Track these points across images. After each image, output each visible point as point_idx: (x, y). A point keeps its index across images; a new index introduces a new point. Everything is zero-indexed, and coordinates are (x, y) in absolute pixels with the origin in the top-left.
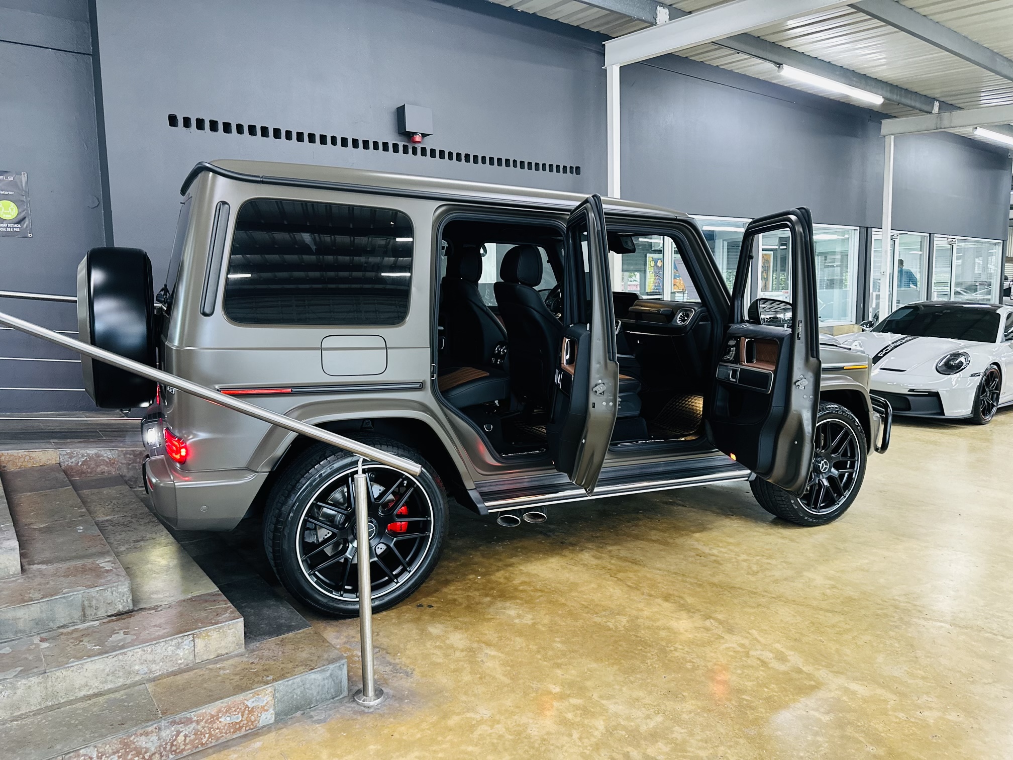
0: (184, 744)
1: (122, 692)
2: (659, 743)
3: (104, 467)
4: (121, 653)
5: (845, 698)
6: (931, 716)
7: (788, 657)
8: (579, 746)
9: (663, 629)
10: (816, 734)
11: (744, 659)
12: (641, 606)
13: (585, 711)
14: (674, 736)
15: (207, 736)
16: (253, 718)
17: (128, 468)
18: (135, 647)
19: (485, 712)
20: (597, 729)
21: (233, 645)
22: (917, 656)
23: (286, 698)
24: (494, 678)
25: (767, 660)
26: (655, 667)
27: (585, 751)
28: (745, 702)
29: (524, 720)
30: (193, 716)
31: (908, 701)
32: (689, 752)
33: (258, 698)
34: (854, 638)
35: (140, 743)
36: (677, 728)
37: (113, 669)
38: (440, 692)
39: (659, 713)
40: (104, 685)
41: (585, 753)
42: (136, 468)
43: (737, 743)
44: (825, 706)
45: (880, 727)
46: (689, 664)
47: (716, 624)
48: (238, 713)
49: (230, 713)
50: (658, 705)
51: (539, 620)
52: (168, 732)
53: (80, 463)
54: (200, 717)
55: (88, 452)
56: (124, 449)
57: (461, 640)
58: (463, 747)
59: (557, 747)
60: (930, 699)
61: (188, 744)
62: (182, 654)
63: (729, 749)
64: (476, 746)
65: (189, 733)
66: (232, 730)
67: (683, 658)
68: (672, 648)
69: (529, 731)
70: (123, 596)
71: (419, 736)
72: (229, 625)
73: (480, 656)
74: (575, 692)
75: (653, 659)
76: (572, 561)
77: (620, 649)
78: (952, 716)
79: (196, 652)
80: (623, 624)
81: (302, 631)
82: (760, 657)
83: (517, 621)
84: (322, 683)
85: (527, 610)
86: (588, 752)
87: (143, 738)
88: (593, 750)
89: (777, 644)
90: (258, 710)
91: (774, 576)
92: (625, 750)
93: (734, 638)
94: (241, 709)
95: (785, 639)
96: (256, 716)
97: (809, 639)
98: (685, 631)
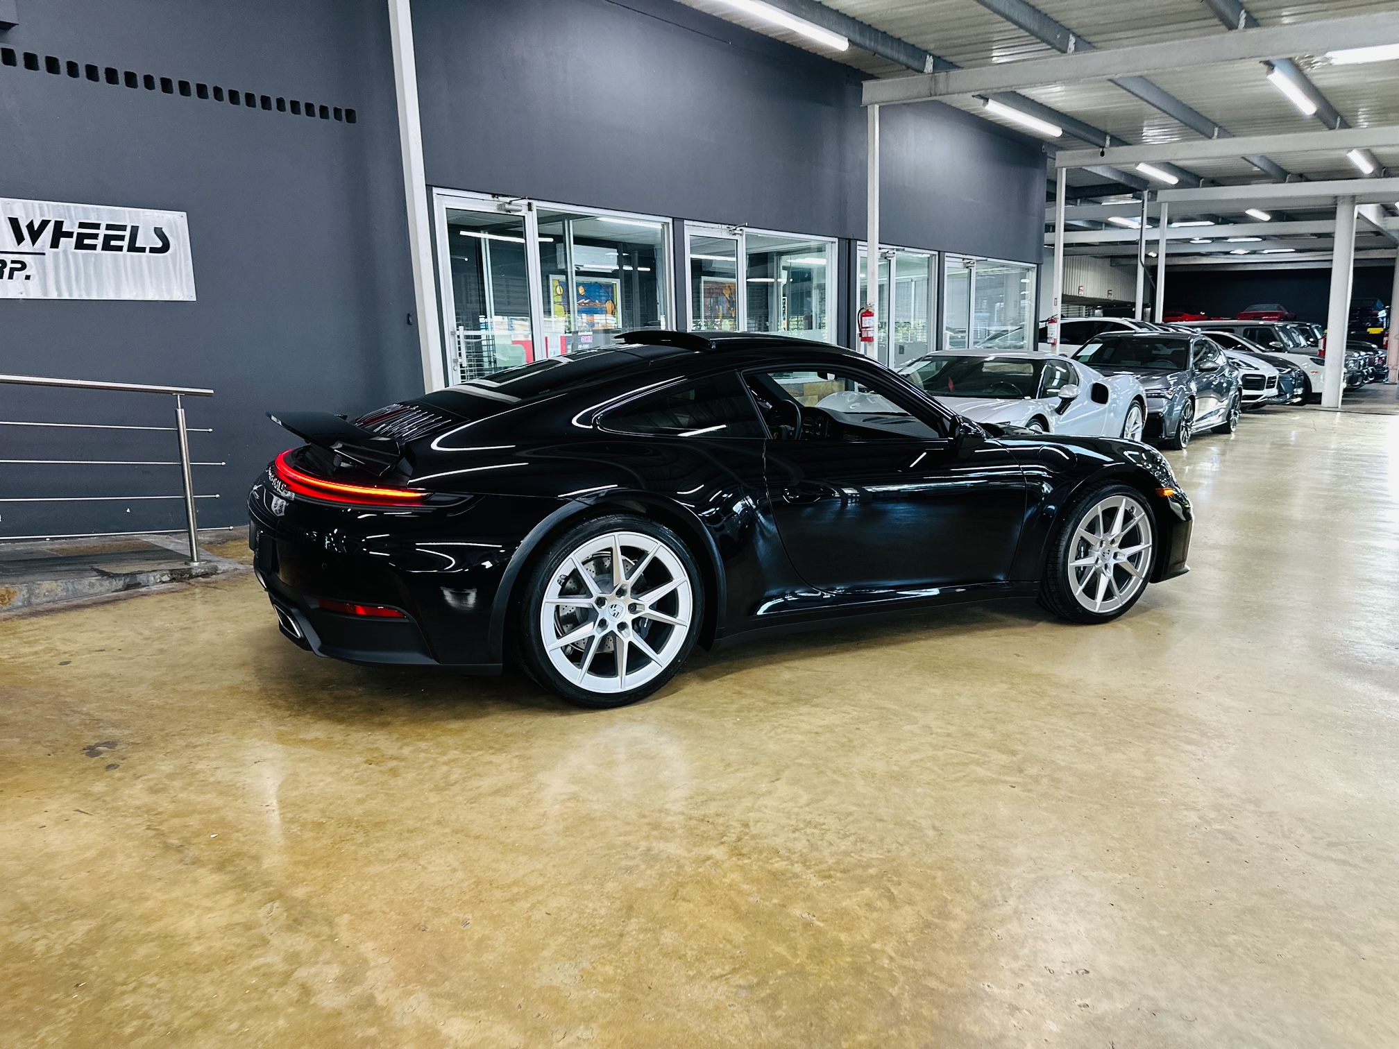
9: (152, 940)
22: (627, 929)
25: (317, 987)
34: (533, 906)
46: (135, 1023)
47: (280, 910)
60: (586, 1034)
67: (134, 1009)
68: (131, 987)
80: (71, 939)
82: (310, 980)
89: (368, 944)
91: (478, 788)
93: (291, 940)
95: (395, 928)
97: (446, 921)
98: (198, 938)
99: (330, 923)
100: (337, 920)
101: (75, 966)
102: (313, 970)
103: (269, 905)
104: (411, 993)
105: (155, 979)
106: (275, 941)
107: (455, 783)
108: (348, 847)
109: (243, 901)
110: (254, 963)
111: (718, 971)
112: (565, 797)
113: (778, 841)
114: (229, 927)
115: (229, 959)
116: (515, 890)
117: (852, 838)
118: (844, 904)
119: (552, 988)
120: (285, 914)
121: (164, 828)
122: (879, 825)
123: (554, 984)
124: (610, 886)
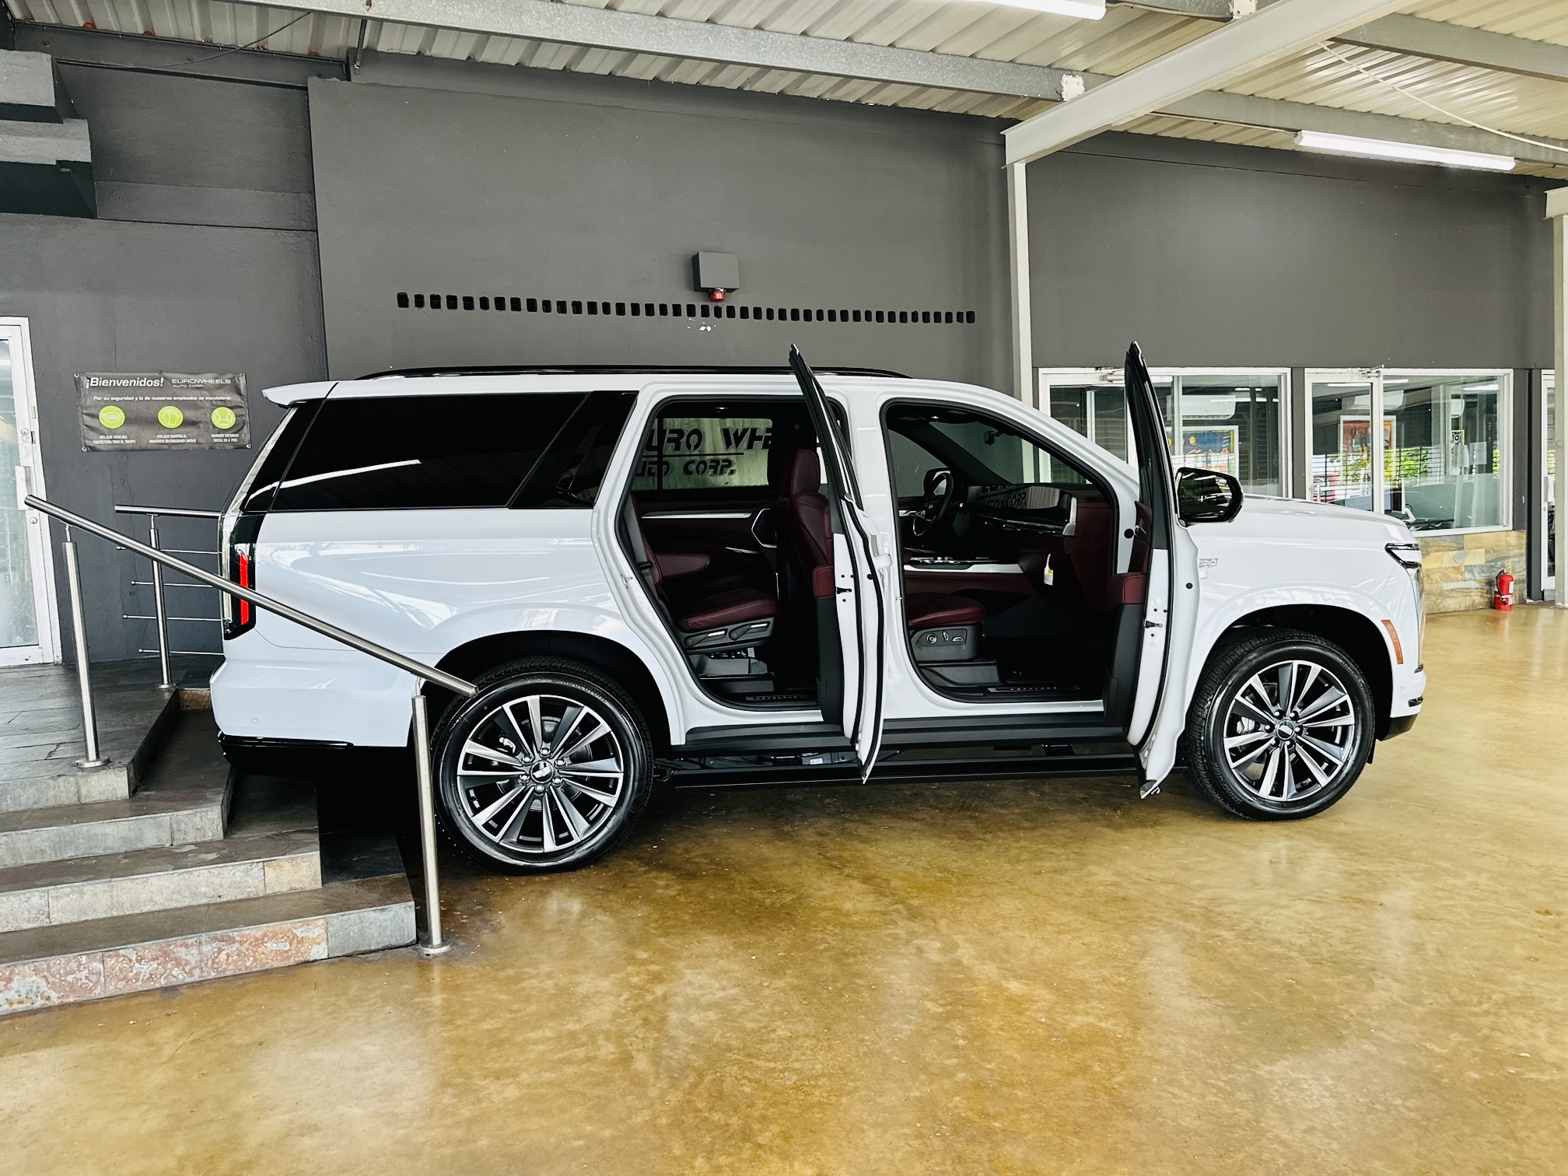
5: (984, 994)
6: (1080, 1021)
7: (959, 949)
8: (619, 1006)
10: (908, 1022)
11: (898, 945)
13: (656, 978)
15: (251, 959)
16: (303, 949)
19: (546, 969)
21: (308, 880)
23: (340, 933)
25: (927, 950)
26: (779, 945)
27: (622, 1010)
28: (852, 985)
29: (582, 979)
30: (236, 936)
31: (1067, 1004)
33: (308, 928)
35: (180, 954)
37: (178, 887)
47: (902, 910)
48: (286, 941)
49: (276, 940)
50: (746, 979)
51: (686, 892)
52: (209, 947)
54: (244, 938)
57: (579, 904)
58: (495, 995)
62: (250, 882)
63: (786, 1024)
64: (510, 995)
65: (231, 952)
66: (279, 958)
67: (822, 939)
68: (820, 929)
69: (578, 989)
70: (213, 823)
72: (303, 857)
73: (591, 921)
74: (661, 959)
75: (785, 937)
77: (756, 924)
78: (1108, 1024)
79: (267, 882)
81: (392, 875)
83: (660, 891)
84: (385, 924)
85: (682, 881)
87: (183, 949)
89: (959, 936)
90: (309, 941)
93: (910, 925)
94: (289, 937)
95: (977, 931)
96: (305, 947)
97: (1010, 934)
98: (855, 913)
99: (934, 921)
100: (939, 920)
101: (789, 914)
102: (924, 942)
103: (896, 905)
104: (985, 964)
105: (832, 928)
106: (900, 924)
107: (1024, 861)
108: (946, 884)
109: (880, 901)
110: (889, 931)
112: (1108, 883)
113: (1283, 936)
114: (873, 912)
115: (872, 927)
116: (1062, 927)
119: (1079, 979)
120: (906, 912)
121: (828, 855)
123: (1082, 978)
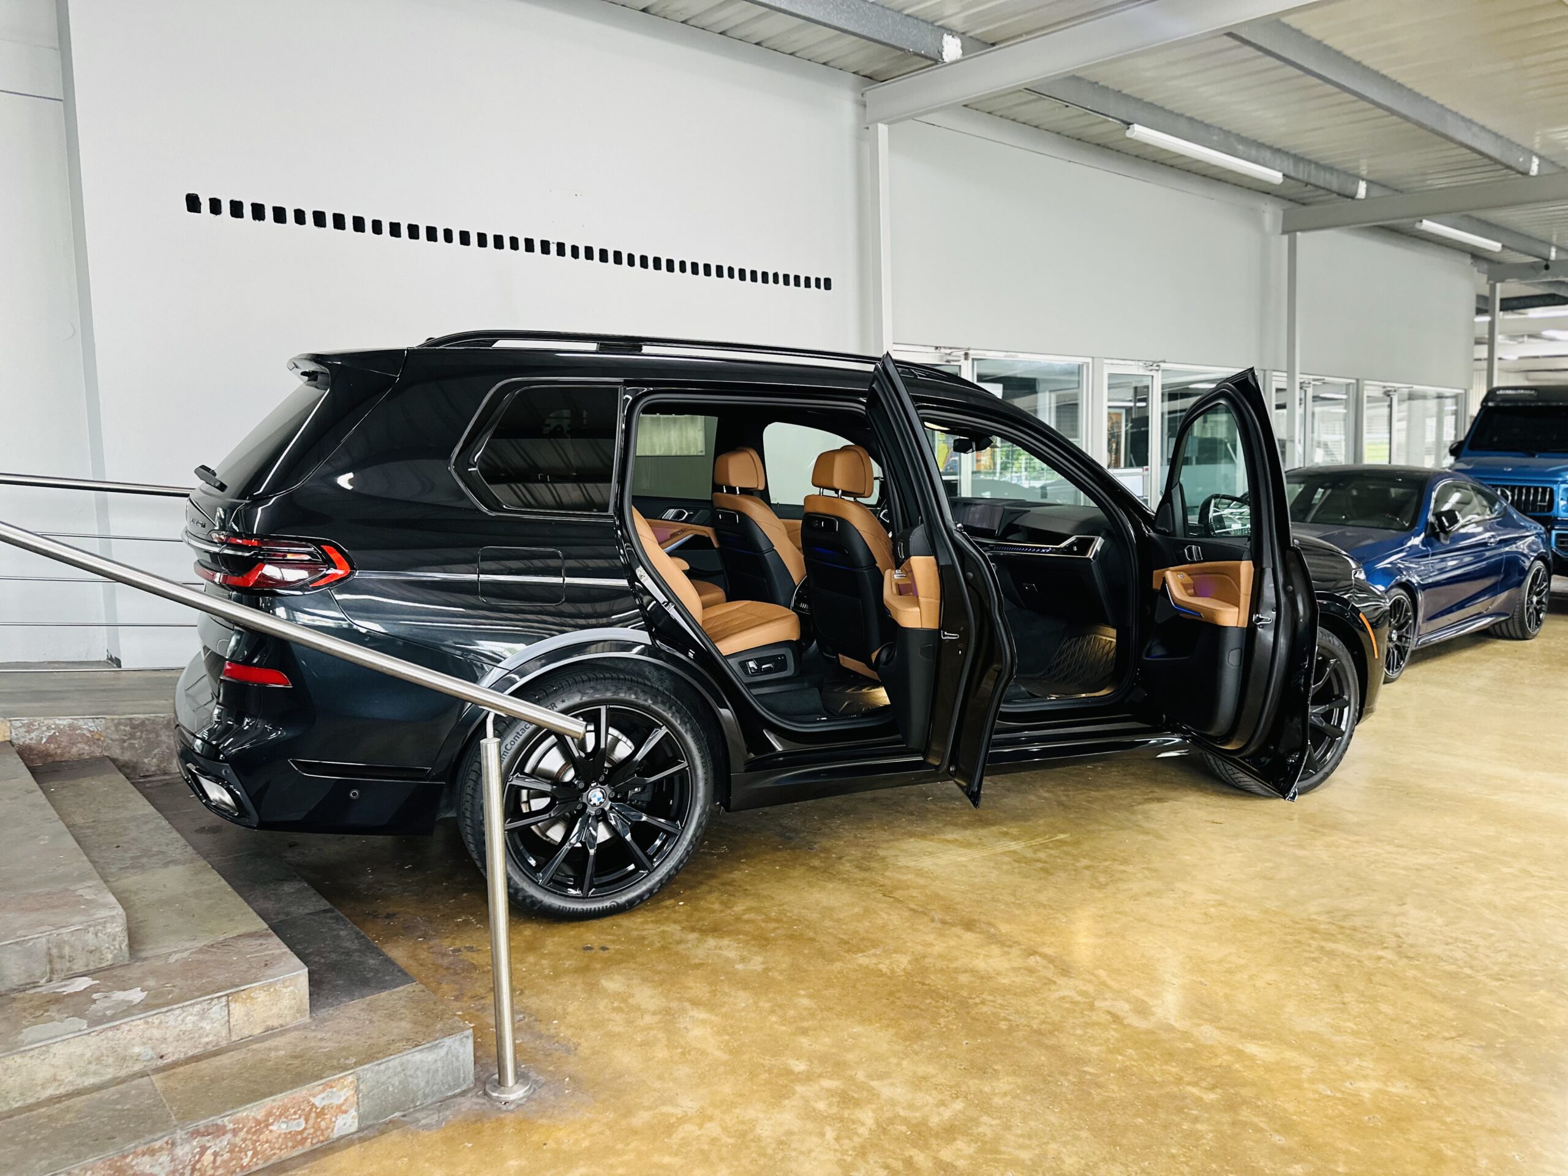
0: (212, 1168)
1: (112, 1089)
2: (959, 1142)
3: (83, 746)
4: (110, 1028)
5: (1237, 1066)
6: (1366, 1089)
7: (1153, 1009)
8: (835, 1150)
9: (964, 972)
10: (1196, 1120)
11: (1086, 1013)
12: (930, 938)
13: (846, 1099)
14: (980, 1130)
15: (250, 1153)
16: (323, 1124)
17: (123, 748)
18: (134, 1018)
19: (690, 1104)
20: (863, 1124)
21: (292, 1012)
22: (1346, 1000)
23: (375, 1091)
24: (703, 1053)
25: (1120, 1014)
26: (952, 1029)
27: (845, 1157)
28: (1088, 1077)
29: (751, 1113)
30: (227, 1123)
31: (1332, 1068)
32: (1004, 1153)
33: (331, 1092)
34: (1251, 978)
35: (141, 1168)
36: (985, 1119)
37: (98, 1053)
38: (620, 1077)
39: (957, 1097)
40: (84, 1078)
41: (845, 1160)
42: (134, 747)
43: (1077, 1138)
44: (1209, 1079)
45: (1290, 1107)
46: (1003, 1023)
47: (1044, 962)
48: (300, 1117)
49: (286, 1117)
50: (957, 1085)
51: (774, 965)
52: (187, 1148)
53: (44, 740)
54: (239, 1124)
55: (58, 722)
56: (116, 717)
57: (652, 997)
58: (656, 1158)
59: (802, 1153)
60: (1364, 1064)
61: (218, 1167)
62: (208, 1028)
63: (1065, 1147)
64: (676, 1155)
65: (220, 1148)
66: (290, 1144)
67: (994, 1014)
68: (977, 1000)
69: (758, 1131)
70: (114, 940)
71: (586, 1144)
72: (284, 981)
73: (682, 1020)
74: (829, 1069)
75: (948, 1017)
76: (826, 874)
77: (898, 1003)
78: (1397, 1088)
79: (232, 1024)
80: (902, 966)
81: (401, 988)
82: (1111, 1009)
83: (739, 967)
84: (433, 1067)
85: (756, 949)
86: (849, 1159)
87: (147, 1158)
88: (857, 1155)
89: (1136, 990)
90: (332, 1111)
91: (1131, 889)
92: (907, 1154)
93: (1071, 983)
94: (304, 1110)
95: (1148, 982)
96: (328, 1121)
98: (998, 974)
99: (1093, 974)
100: (1095, 972)
101: (923, 984)
102: (1108, 1003)
103: (1032, 957)
104: (1199, 1025)
105: (991, 998)
106: (1058, 982)
107: (1107, 884)
108: (1057, 923)
109: (1008, 953)
110: (1056, 995)
111: (1446, 1035)
112: (1211, 903)
113: (1438, 950)
114: (1014, 969)
115: (1034, 991)
117: (1504, 953)
118: (1529, 999)
119: (1310, 1032)
120: (1051, 966)
122: (1524, 945)
123: (1311, 1030)
124: (1307, 970)
